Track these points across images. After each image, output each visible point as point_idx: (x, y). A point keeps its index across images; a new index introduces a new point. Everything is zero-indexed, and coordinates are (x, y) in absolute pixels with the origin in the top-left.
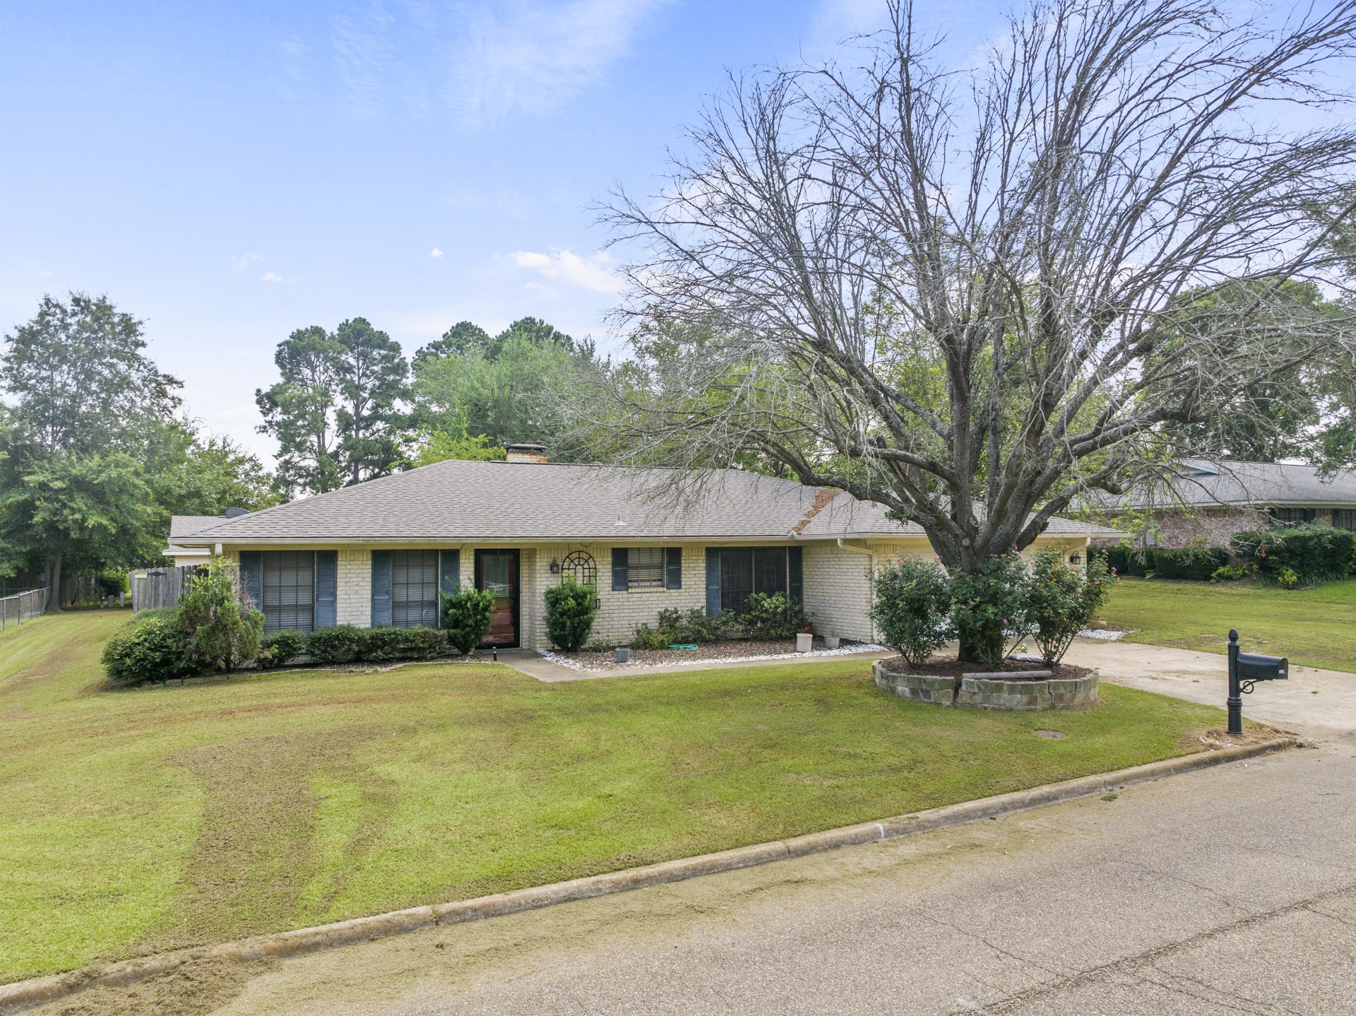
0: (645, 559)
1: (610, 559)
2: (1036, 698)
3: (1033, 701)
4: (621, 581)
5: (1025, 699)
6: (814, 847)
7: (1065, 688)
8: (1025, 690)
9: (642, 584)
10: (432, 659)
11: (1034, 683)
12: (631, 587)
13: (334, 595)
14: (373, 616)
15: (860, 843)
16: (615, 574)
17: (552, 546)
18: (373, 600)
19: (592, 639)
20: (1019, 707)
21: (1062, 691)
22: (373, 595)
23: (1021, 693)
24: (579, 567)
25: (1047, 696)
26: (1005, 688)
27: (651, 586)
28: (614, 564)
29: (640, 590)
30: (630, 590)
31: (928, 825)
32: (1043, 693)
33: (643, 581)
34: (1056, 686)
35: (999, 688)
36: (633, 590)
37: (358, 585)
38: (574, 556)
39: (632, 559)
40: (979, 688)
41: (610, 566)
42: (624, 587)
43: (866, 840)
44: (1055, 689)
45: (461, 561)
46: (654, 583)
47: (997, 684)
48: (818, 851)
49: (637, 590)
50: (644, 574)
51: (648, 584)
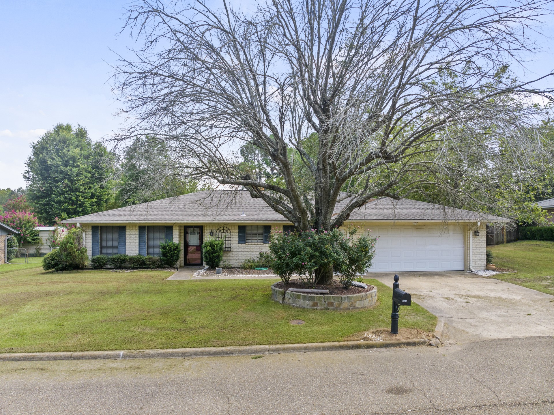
0: (254, 231)
1: (237, 230)
2: (317, 304)
3: (315, 305)
4: (243, 239)
5: (311, 303)
6: (84, 357)
7: (334, 300)
8: (311, 299)
9: (253, 241)
10: (153, 268)
11: (315, 295)
12: (247, 242)
13: (125, 242)
14: (139, 251)
15: (108, 358)
16: (240, 237)
17: (211, 224)
18: (139, 245)
19: (221, 264)
20: (308, 307)
21: (332, 301)
22: (139, 243)
23: (309, 300)
24: (223, 233)
25: (323, 302)
26: (301, 297)
27: (257, 242)
28: (239, 232)
29: (252, 244)
30: (246, 244)
31: (148, 355)
32: (321, 301)
33: (254, 240)
34: (328, 298)
35: (298, 297)
36: (248, 244)
37: (134, 239)
38: (221, 229)
39: (248, 230)
40: (291, 296)
41: (237, 233)
42: (244, 242)
43: (111, 358)
44: (327, 299)
45: (174, 230)
46: (259, 241)
47: (298, 295)
48: (85, 359)
49: (251, 244)
50: (255, 237)
51: (256, 241)
